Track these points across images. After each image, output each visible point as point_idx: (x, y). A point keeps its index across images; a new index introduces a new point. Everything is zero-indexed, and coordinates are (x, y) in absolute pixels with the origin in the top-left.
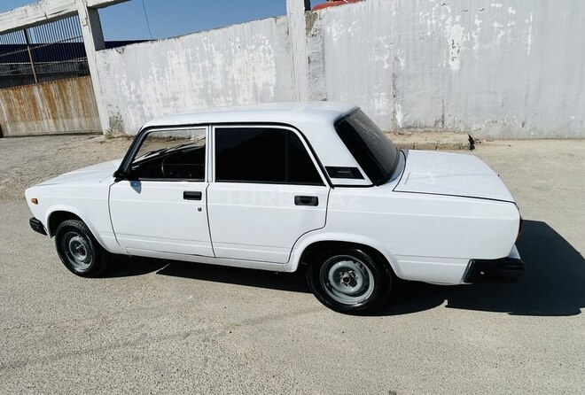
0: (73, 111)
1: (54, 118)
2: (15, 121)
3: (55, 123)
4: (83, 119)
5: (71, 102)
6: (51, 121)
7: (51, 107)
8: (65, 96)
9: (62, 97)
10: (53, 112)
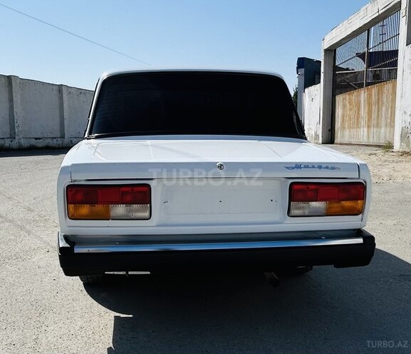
0: (383, 119)
1: (369, 127)
2: (344, 128)
3: (368, 131)
4: (388, 129)
5: (384, 109)
6: (366, 129)
7: (368, 114)
8: (380, 103)
9: (378, 103)
10: (369, 120)
